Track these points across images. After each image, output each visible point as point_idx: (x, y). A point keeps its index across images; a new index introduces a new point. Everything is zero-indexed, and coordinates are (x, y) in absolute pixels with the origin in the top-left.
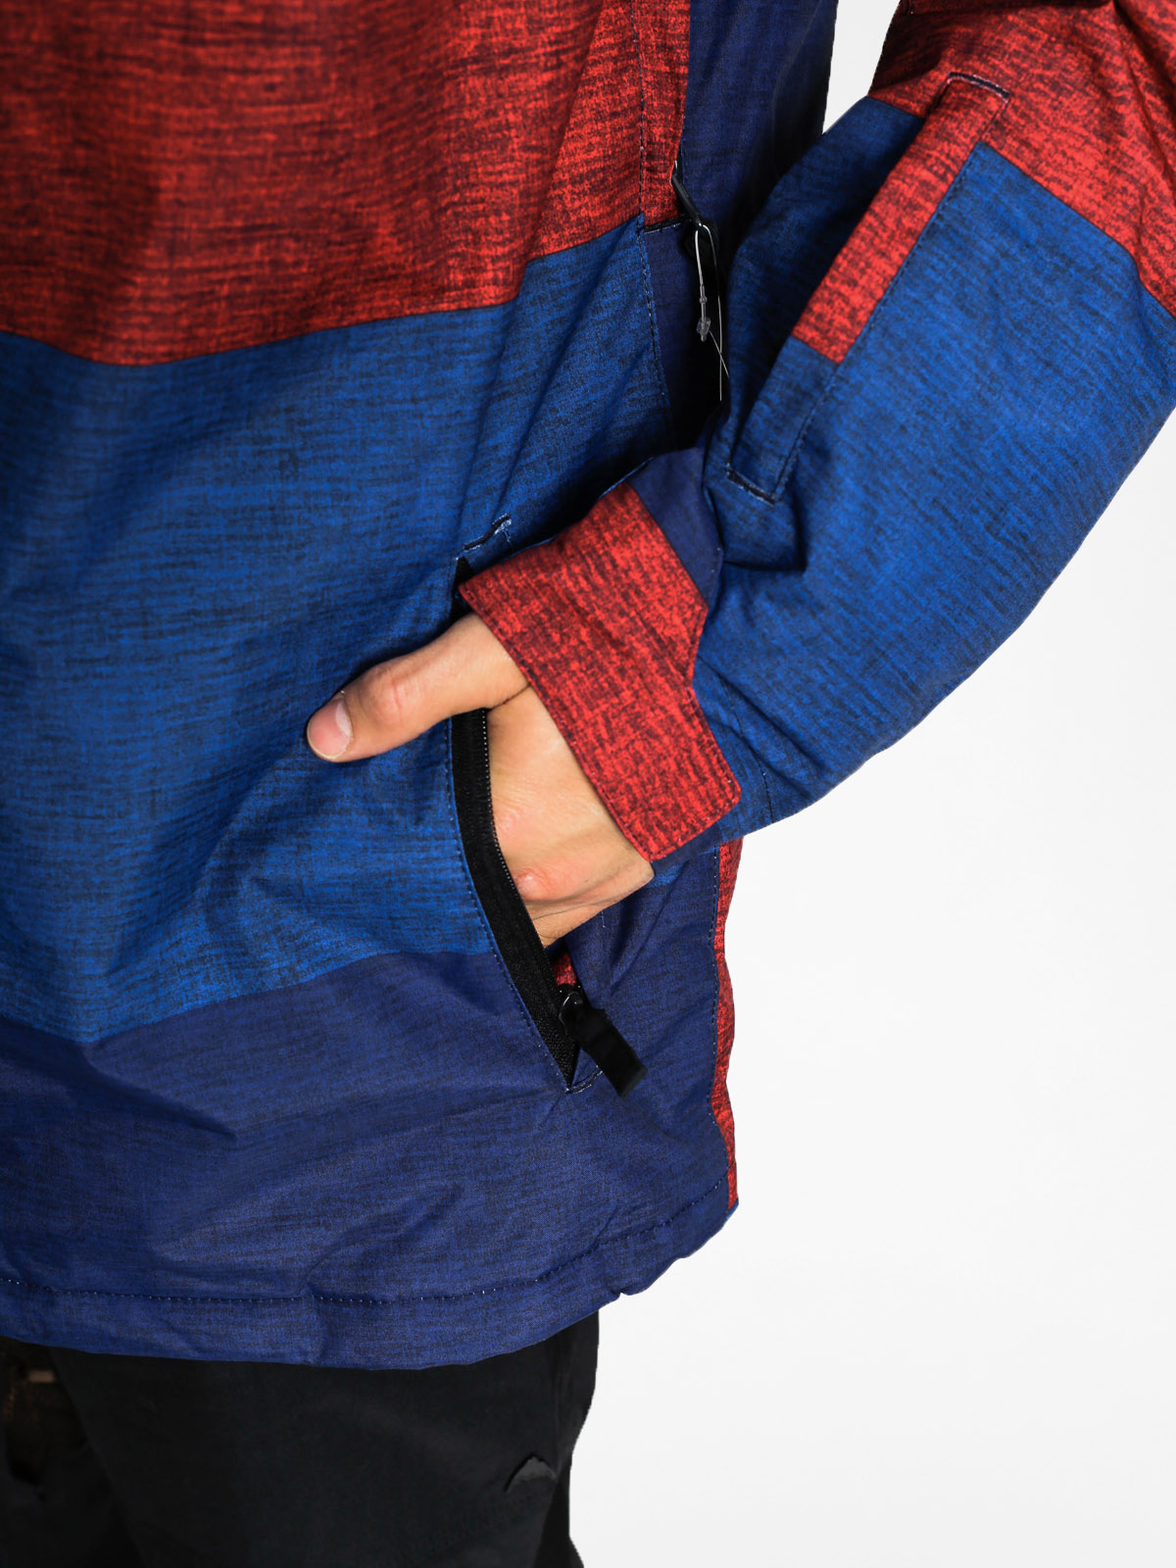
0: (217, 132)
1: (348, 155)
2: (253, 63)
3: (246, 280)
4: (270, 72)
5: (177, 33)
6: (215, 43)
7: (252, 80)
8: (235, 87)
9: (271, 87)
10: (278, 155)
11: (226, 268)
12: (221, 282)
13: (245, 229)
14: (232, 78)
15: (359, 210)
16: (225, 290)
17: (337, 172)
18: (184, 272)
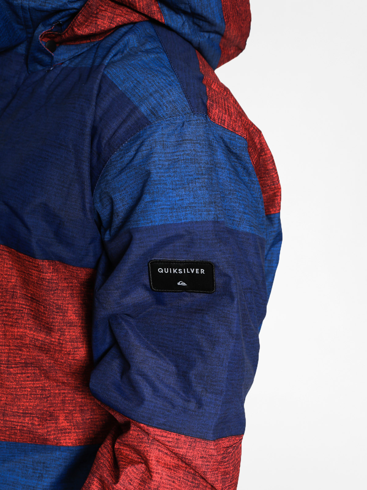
0: (15, 388)
1: (50, 396)
2: (24, 372)
3: (24, 426)
4: (28, 373)
5: (5, 366)
6: (14, 367)
7: (24, 375)
8: (20, 377)
9: (28, 377)
10: (31, 394)
11: (18, 422)
12: (17, 426)
13: (23, 413)
14: (19, 375)
15: (54, 411)
16: (19, 428)
17: (47, 400)
18: (7, 421)
